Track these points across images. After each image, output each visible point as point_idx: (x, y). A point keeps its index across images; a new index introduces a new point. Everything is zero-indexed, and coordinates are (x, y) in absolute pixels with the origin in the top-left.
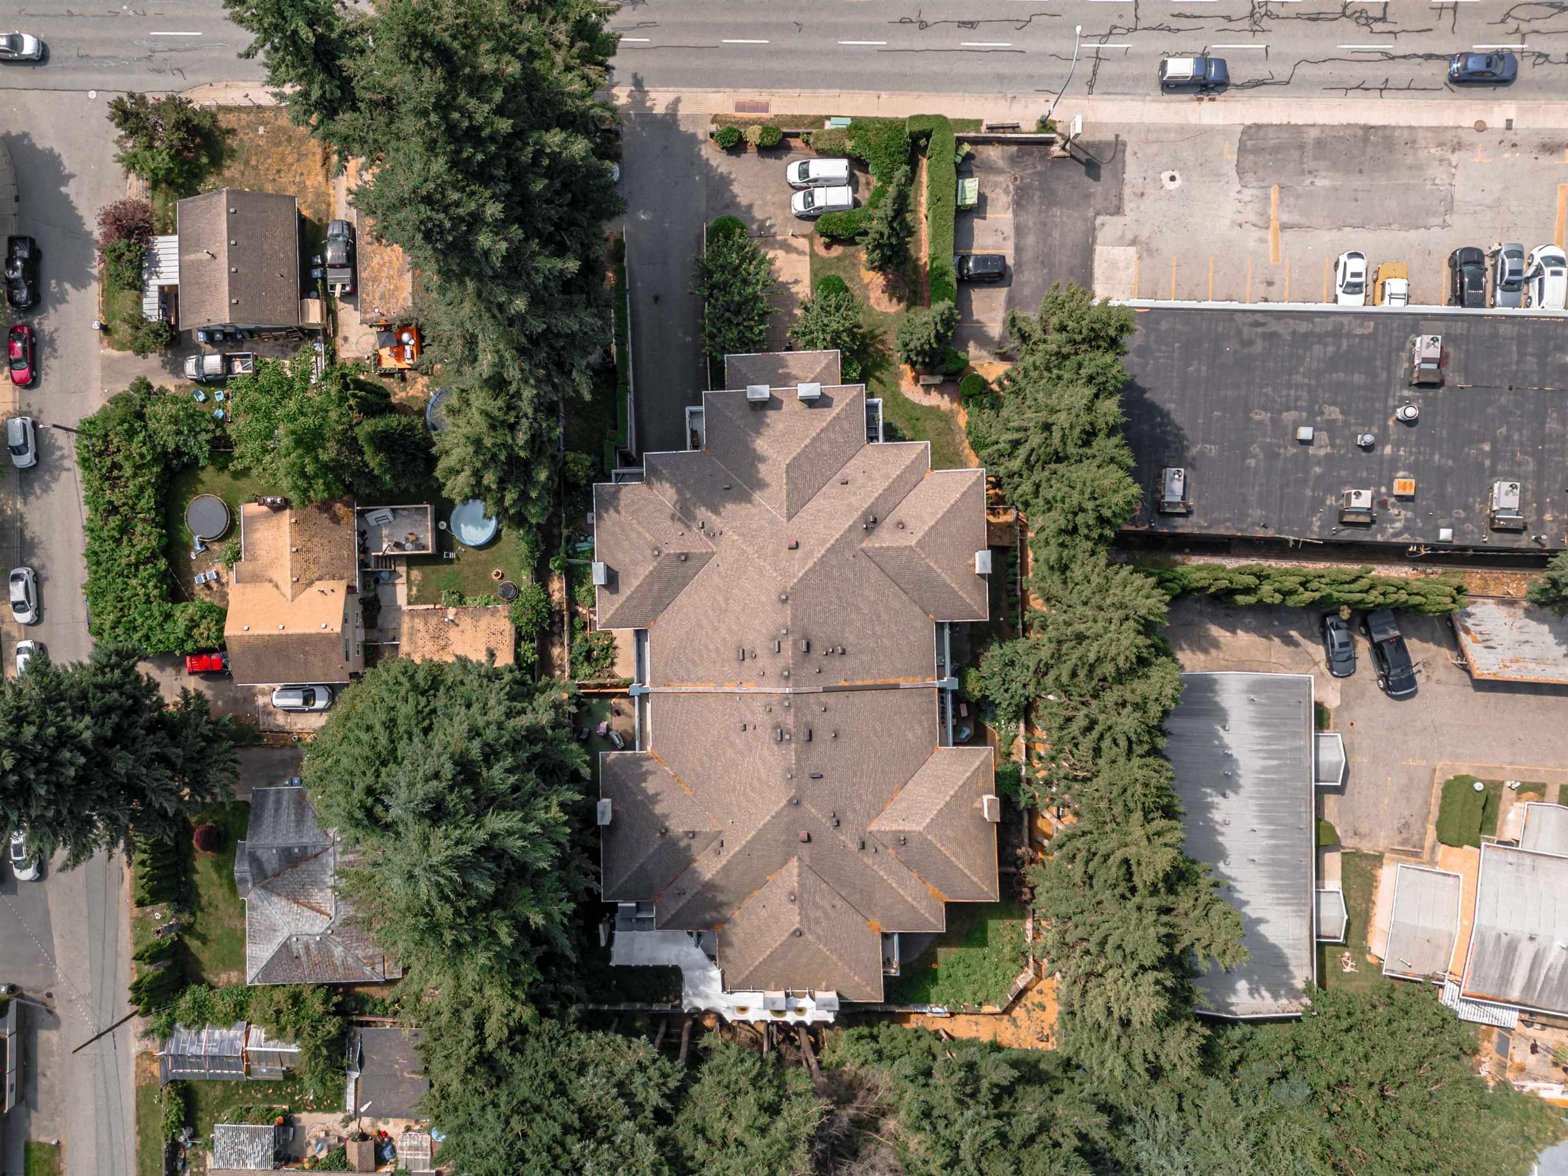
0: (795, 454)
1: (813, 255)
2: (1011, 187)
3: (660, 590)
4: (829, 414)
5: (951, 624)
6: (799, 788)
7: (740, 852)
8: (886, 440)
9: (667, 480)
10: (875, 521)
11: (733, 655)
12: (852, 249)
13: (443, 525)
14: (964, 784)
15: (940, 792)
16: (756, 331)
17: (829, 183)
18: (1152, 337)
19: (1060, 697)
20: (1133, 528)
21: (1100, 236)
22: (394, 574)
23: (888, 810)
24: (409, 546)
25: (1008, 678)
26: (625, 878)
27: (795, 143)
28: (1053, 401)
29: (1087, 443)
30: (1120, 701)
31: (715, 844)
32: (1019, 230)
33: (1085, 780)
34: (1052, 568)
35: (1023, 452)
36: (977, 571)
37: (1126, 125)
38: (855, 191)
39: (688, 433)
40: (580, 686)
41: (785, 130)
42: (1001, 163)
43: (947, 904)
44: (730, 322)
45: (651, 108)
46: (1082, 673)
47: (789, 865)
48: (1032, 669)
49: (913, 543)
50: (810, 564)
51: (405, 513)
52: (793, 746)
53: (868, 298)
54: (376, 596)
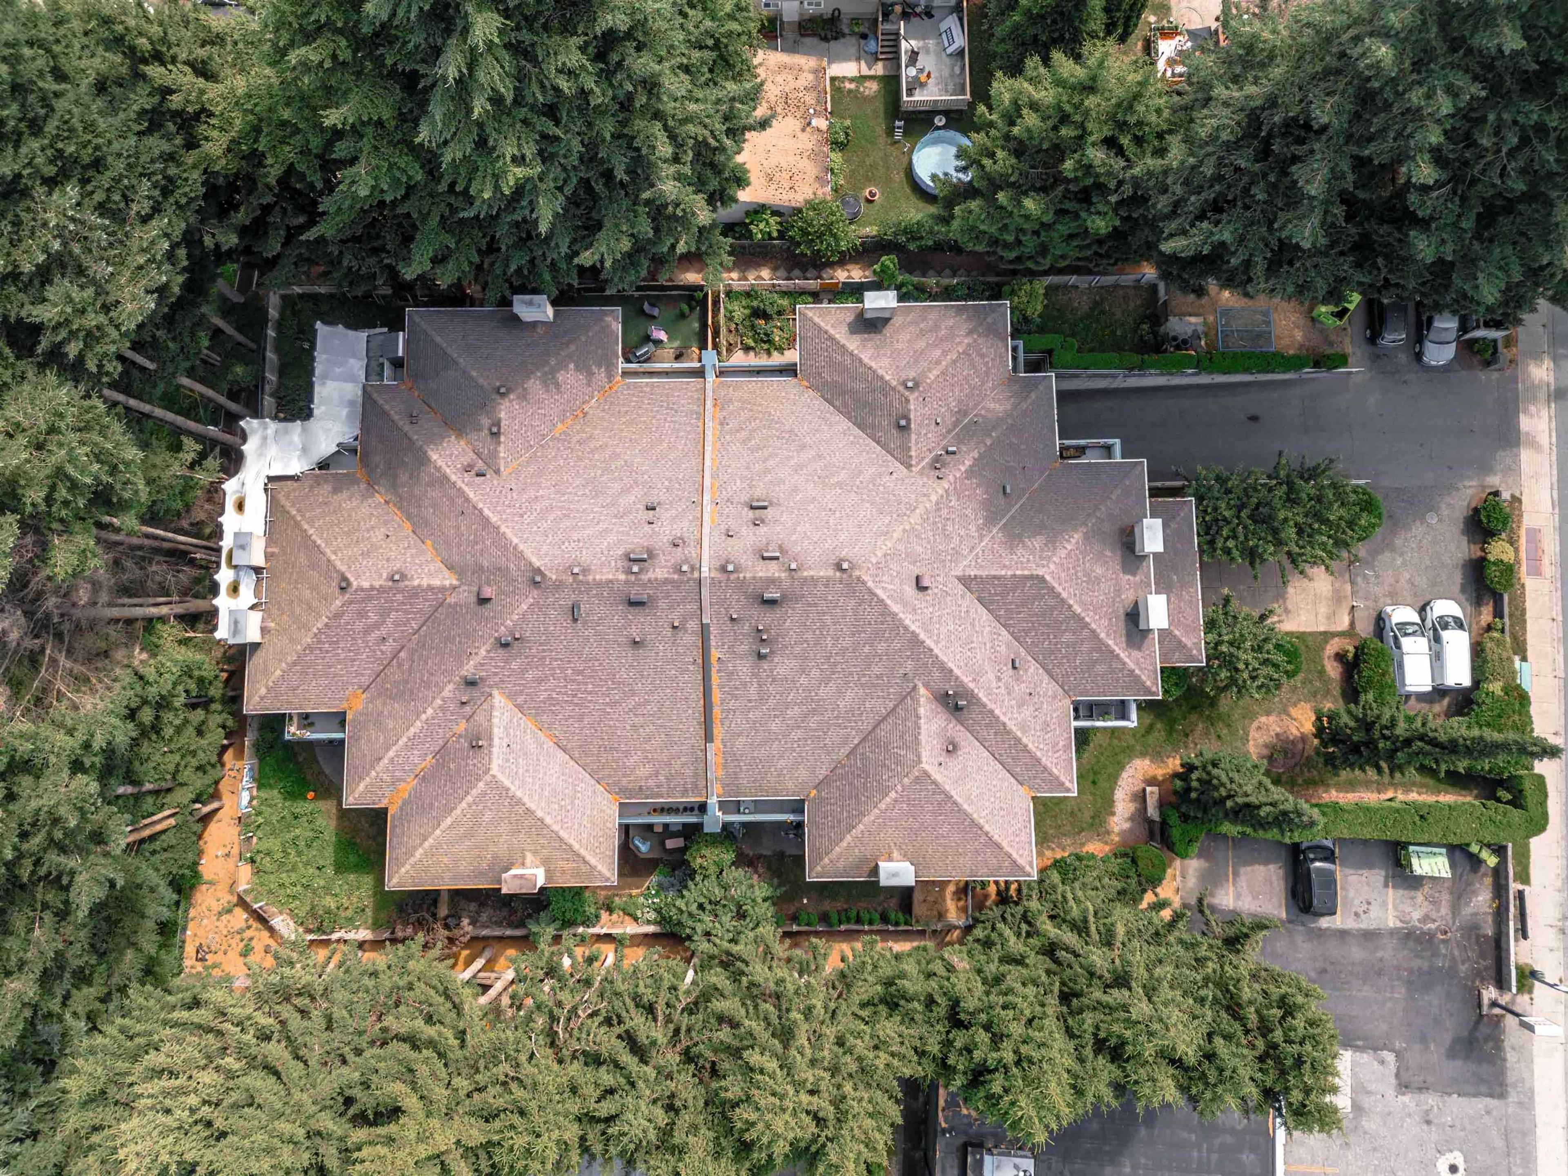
0: (1059, 589)
1: (1327, 636)
2: (1433, 926)
3: (852, 392)
4: (1116, 644)
5: (800, 825)
6: (559, 586)
7: (467, 500)
8: (1077, 730)
9: (1015, 407)
10: (957, 708)
11: (758, 493)
12: (1337, 692)
13: (940, 121)
14: (561, 839)
15: (549, 803)
16: (1231, 544)
17: (1437, 657)
18: (1229, 1139)
19: (688, 992)
20: (942, 1103)
21: (1365, 1058)
22: (875, 58)
23: (526, 723)
24: (912, 72)
25: (720, 910)
26: (438, 339)
27: (1486, 615)
28: (1165, 992)
29: (1100, 1045)
30: (678, 1104)
31: (480, 465)
32: (1369, 936)
33: (551, 1037)
34: (889, 983)
35: (1070, 938)
36: (882, 864)
37: (1532, 1098)
38: (1422, 697)
39: (1082, 442)
40: (716, 302)
41: (1506, 598)
42: (1467, 911)
43: (384, 812)
44: (1241, 508)
45: (1526, 411)
46: (724, 1034)
47: (447, 573)
48: (735, 949)
49: (924, 765)
50: (895, 608)
51: (957, 70)
52: (622, 577)
53: (1268, 714)
54: (844, 35)
